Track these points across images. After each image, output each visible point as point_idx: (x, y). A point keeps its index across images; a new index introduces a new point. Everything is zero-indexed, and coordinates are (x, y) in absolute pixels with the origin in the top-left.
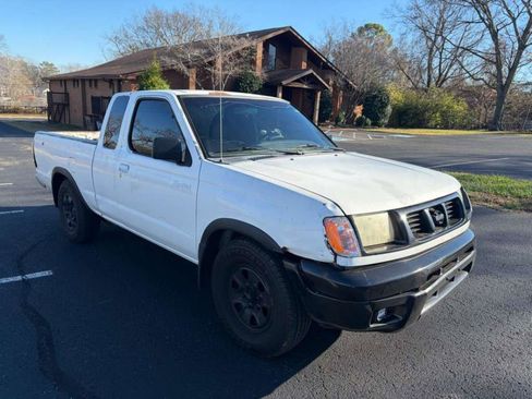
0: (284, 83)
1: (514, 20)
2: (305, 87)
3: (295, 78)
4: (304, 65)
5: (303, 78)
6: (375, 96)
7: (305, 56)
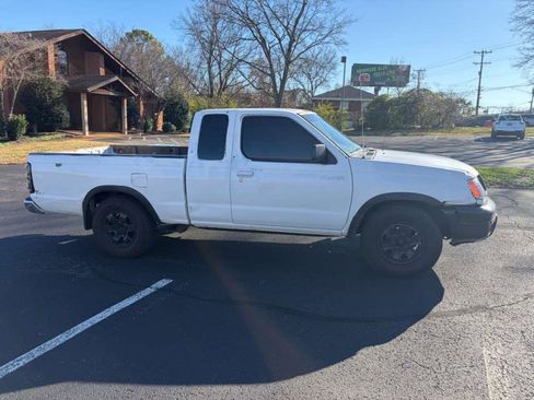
0: (90, 90)
1: (280, 40)
2: (111, 94)
3: (102, 85)
4: (102, 72)
5: (108, 85)
6: (177, 103)
7: (102, 62)
